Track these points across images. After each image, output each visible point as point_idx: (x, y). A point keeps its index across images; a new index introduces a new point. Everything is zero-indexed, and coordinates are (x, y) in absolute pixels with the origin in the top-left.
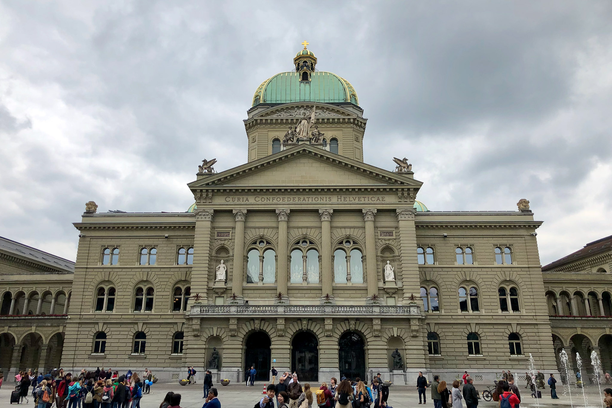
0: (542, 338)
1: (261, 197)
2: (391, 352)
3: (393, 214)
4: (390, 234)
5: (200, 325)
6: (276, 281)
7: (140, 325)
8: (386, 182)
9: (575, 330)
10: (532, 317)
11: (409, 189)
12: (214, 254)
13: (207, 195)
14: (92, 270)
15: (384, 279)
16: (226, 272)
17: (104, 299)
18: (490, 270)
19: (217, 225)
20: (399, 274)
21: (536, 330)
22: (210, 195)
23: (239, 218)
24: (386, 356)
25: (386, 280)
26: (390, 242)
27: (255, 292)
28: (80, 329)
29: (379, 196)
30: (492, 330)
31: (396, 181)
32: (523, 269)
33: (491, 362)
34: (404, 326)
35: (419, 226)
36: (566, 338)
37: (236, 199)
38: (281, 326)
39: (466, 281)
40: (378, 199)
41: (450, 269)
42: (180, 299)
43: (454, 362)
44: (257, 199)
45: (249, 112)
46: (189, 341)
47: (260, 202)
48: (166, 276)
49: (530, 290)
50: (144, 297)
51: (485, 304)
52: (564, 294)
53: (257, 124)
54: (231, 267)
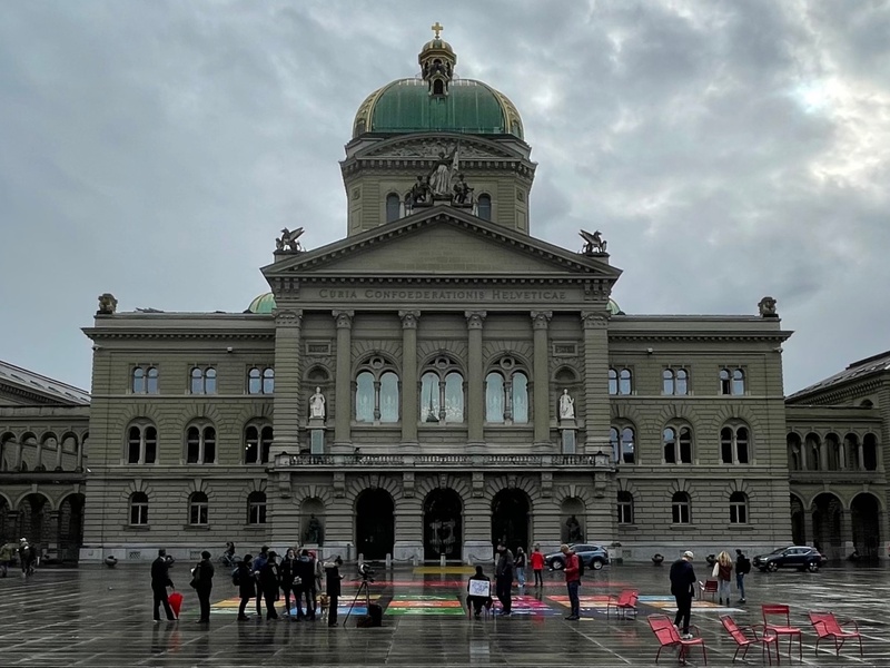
0: (776, 499)
1: (375, 290)
2: (566, 519)
3: (575, 319)
4: (570, 349)
5: (291, 482)
6: (400, 419)
7: (198, 483)
8: (567, 268)
9: (821, 487)
10: (765, 470)
11: (601, 281)
12: (305, 378)
13: (291, 286)
14: (118, 401)
15: (559, 417)
16: (325, 405)
17: (139, 444)
18: (711, 402)
19: (308, 333)
20: (581, 408)
21: (769, 488)
22: (296, 286)
23: (342, 324)
24: (558, 525)
25: (562, 417)
26: (570, 361)
27: (370, 434)
28: (107, 489)
29: (554, 291)
30: (708, 489)
31: (583, 267)
32: (759, 402)
33: (704, 532)
34: (586, 482)
35: (614, 338)
36: (807, 498)
37: (337, 294)
38: (409, 482)
39: (676, 418)
40: (555, 296)
41: (654, 402)
42: (255, 445)
43: (652, 532)
44: (370, 294)
45: (348, 148)
46: (275, 505)
47: (374, 299)
48: (233, 411)
49: (766, 432)
50: (201, 441)
51: (701, 451)
52: (813, 437)
53: (361, 168)
54: (333, 398)
